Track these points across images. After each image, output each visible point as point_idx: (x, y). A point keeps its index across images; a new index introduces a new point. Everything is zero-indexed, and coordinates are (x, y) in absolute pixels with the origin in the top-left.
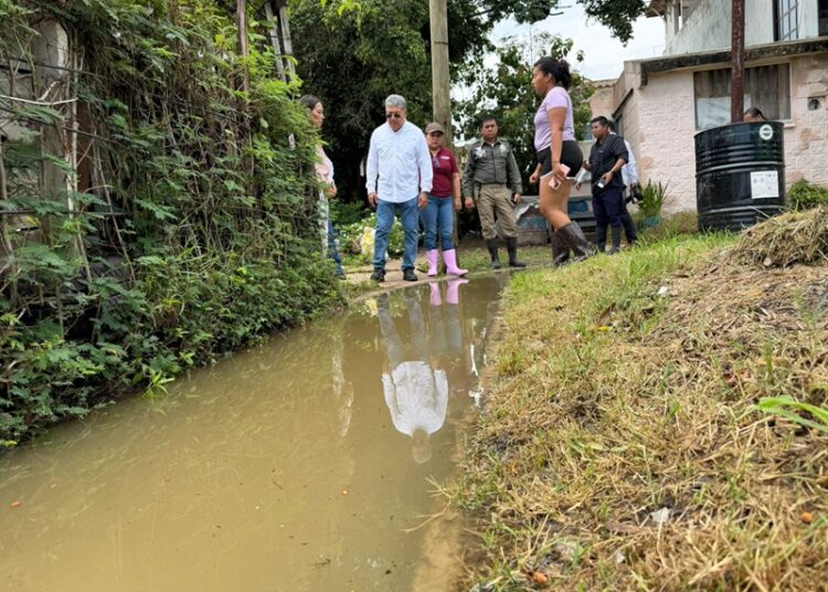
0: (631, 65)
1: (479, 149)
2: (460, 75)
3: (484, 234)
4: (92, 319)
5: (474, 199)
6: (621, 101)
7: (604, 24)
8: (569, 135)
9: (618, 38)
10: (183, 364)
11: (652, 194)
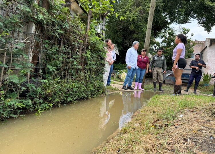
0: (208, 39)
1: (156, 57)
2: (160, 35)
3: (153, 80)
4: (26, 93)
5: (152, 70)
6: (204, 49)
7: (203, 27)
8: (182, 57)
9: (207, 31)
10: (50, 106)
11: (208, 77)
